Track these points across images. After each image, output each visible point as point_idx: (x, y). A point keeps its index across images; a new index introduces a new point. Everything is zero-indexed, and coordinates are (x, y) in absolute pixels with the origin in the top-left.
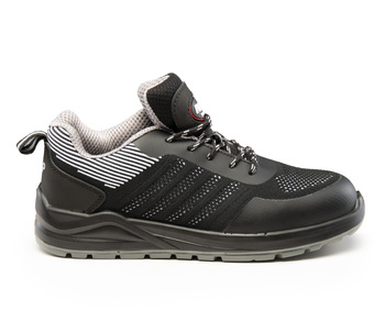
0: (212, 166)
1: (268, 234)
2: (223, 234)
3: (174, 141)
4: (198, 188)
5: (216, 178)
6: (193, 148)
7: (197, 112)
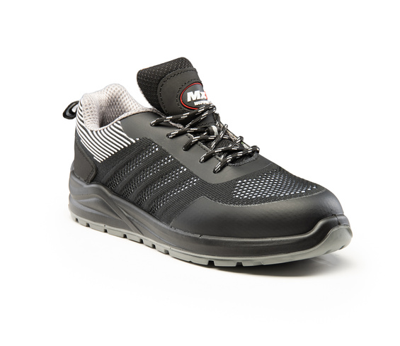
1: (204, 237)
5: (181, 170)
6: (170, 135)
7: (189, 100)
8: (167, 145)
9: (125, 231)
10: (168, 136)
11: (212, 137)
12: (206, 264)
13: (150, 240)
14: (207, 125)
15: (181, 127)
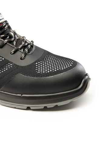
1: (23, 95)
5: (1, 59)
11: (13, 39)
12: (25, 108)
14: (8, 33)
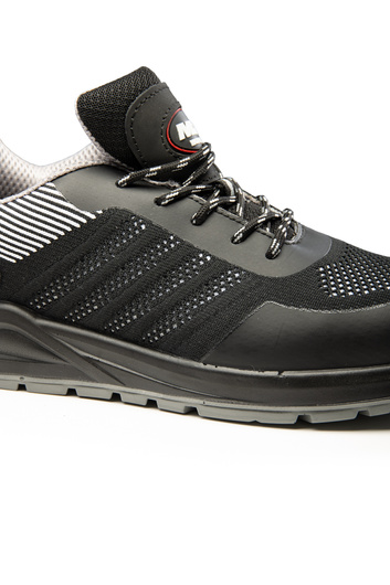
0: (198, 237)
1: (286, 374)
2: (201, 365)
3: (130, 185)
4: (164, 275)
5: (201, 259)
6: (164, 199)
7: (182, 137)
8: (160, 217)
9: (71, 383)
10: (158, 202)
11: (233, 199)
12: (293, 422)
13: (144, 392)
15: (177, 185)
